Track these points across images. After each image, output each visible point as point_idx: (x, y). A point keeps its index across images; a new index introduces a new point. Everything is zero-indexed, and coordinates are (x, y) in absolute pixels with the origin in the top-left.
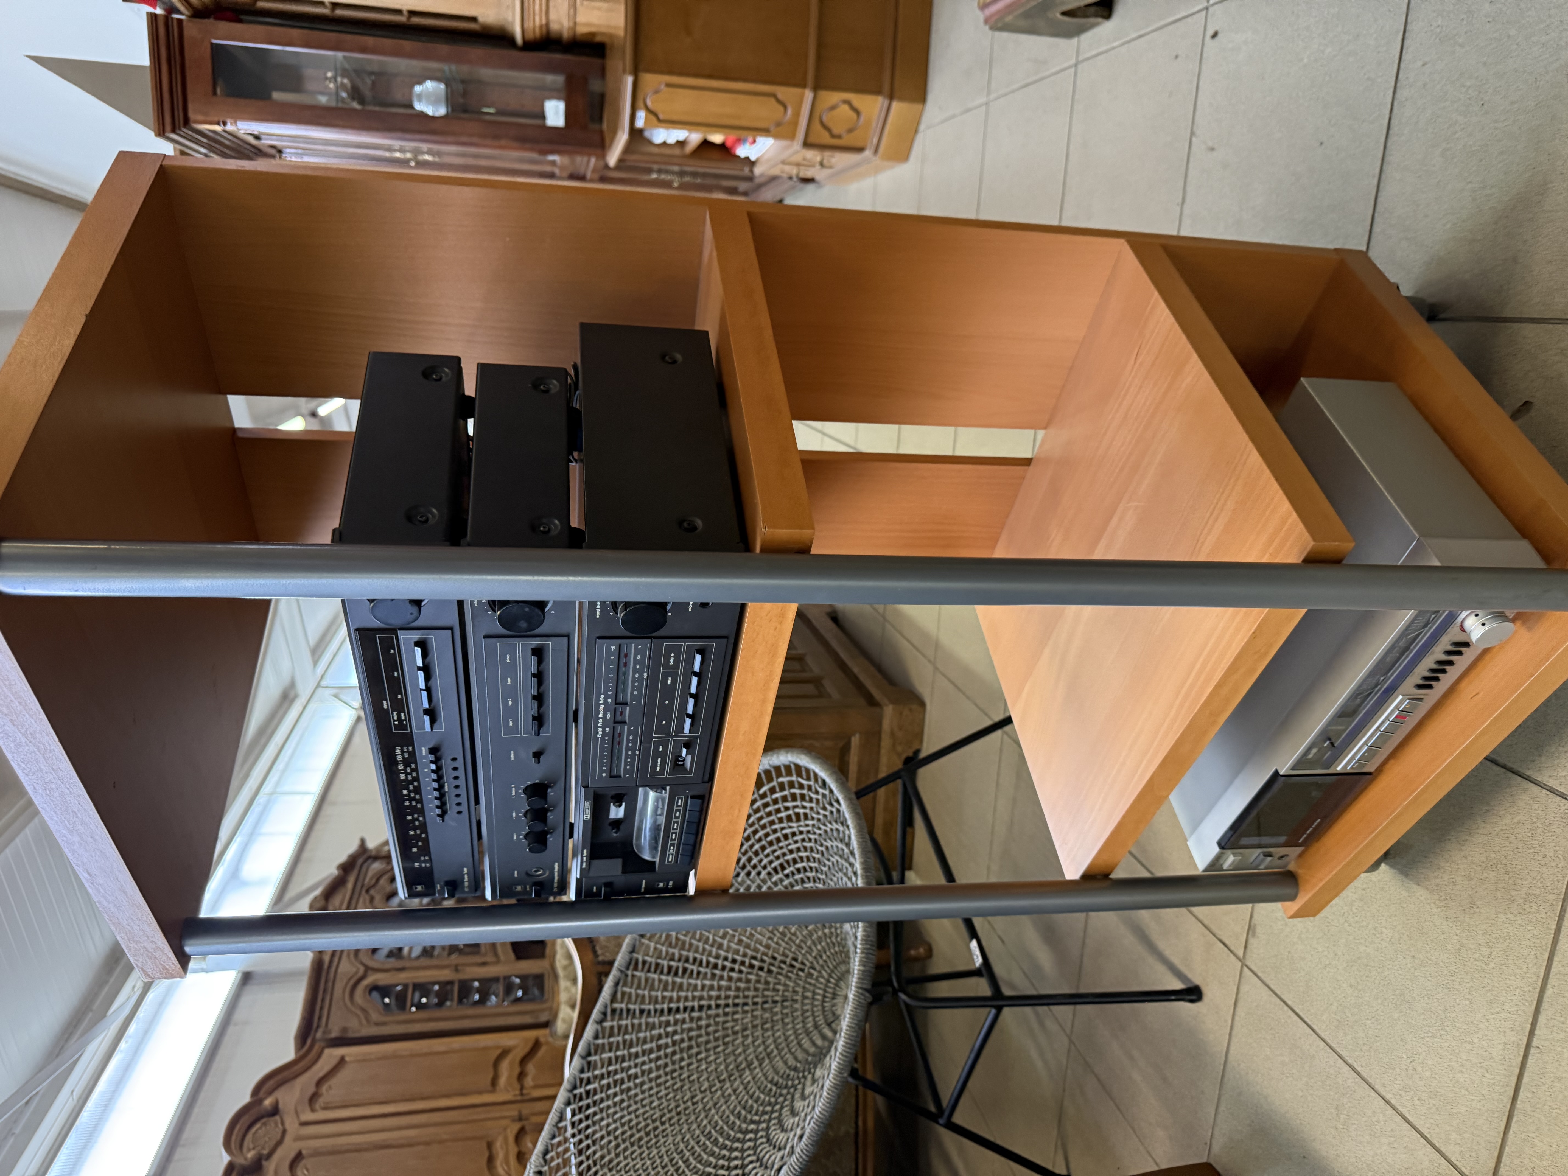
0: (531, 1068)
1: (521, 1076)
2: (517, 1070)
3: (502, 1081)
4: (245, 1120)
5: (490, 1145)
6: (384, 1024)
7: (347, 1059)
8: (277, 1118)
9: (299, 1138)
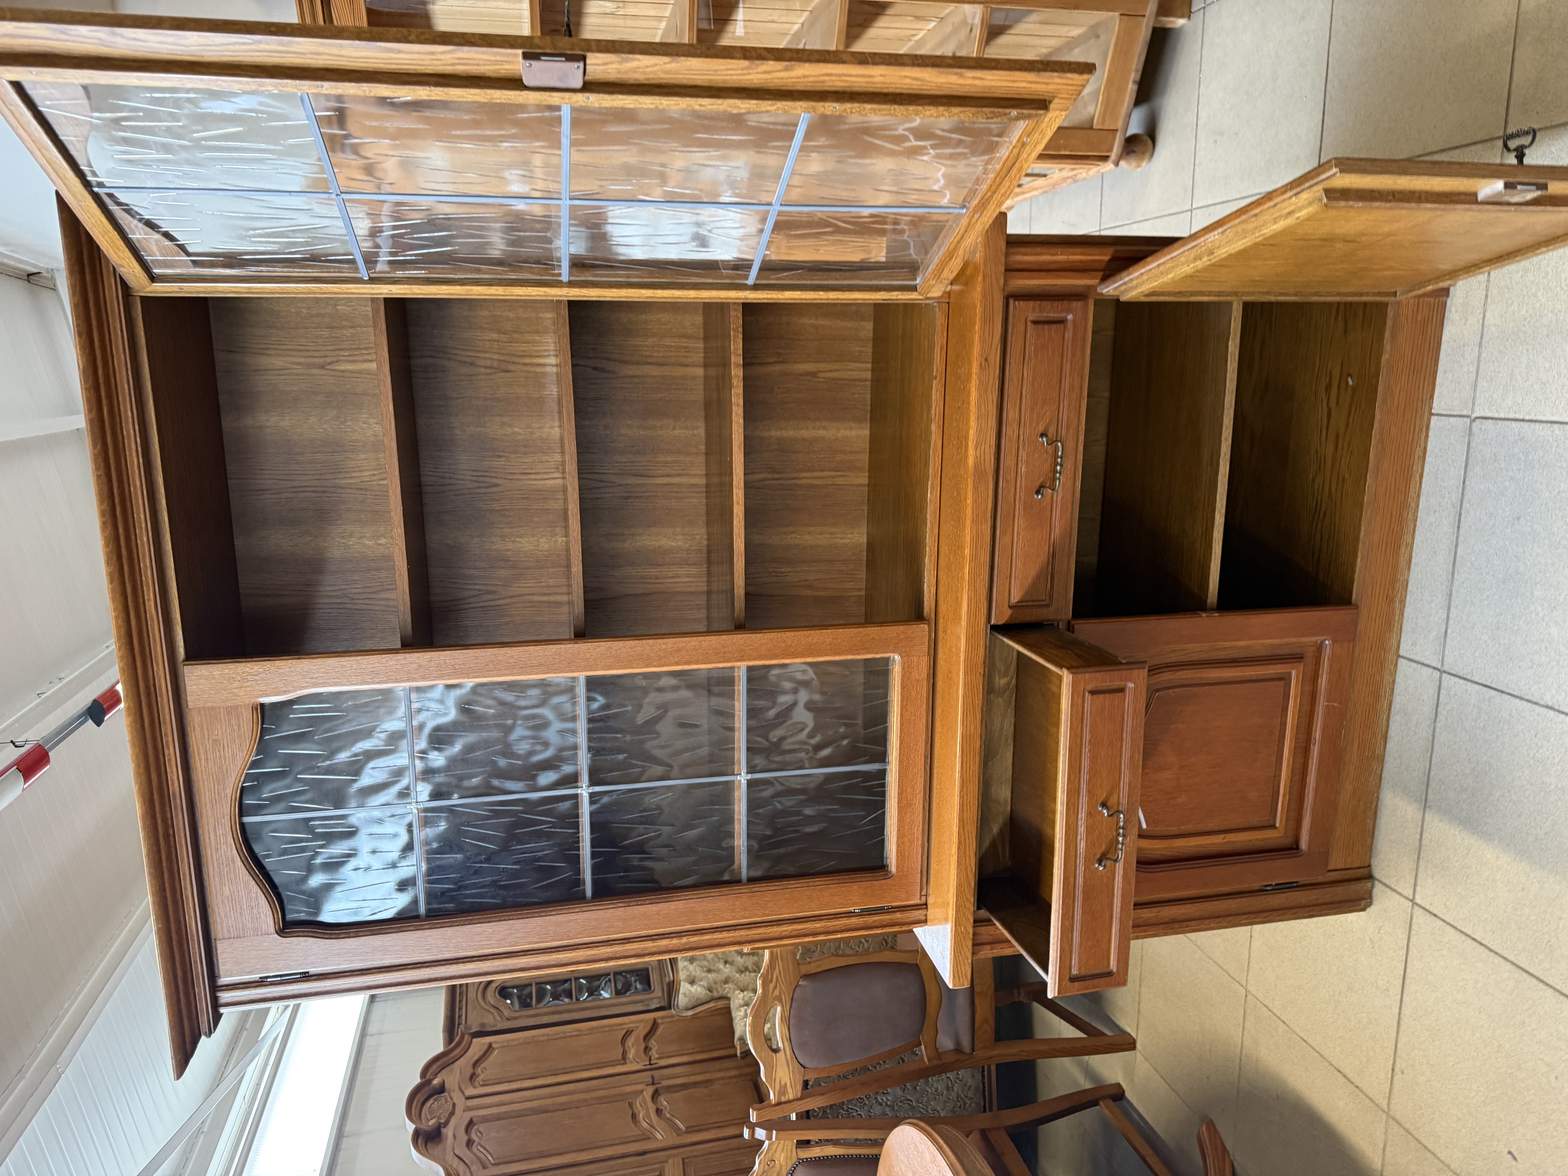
0: (653, 1043)
1: (647, 1049)
2: (643, 1046)
3: (631, 1054)
4: (420, 1097)
5: (631, 1105)
6: (516, 1018)
7: (494, 1046)
8: (445, 1094)
9: (468, 1109)
